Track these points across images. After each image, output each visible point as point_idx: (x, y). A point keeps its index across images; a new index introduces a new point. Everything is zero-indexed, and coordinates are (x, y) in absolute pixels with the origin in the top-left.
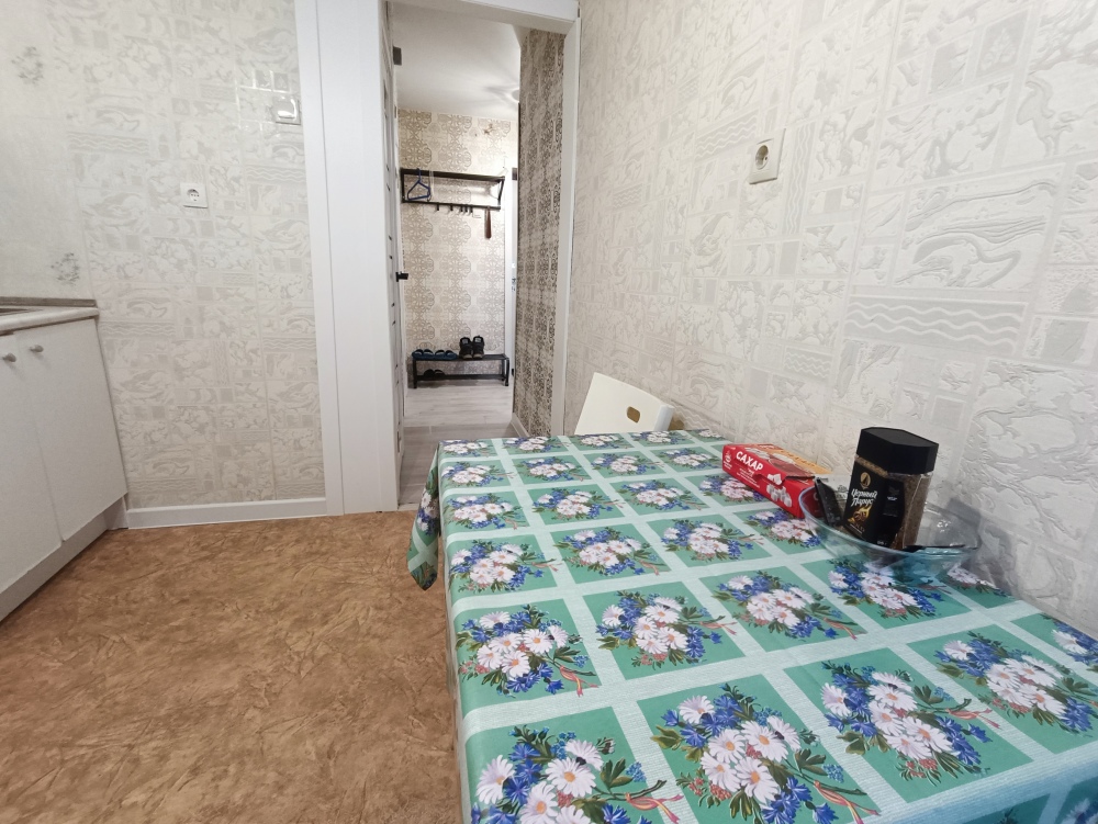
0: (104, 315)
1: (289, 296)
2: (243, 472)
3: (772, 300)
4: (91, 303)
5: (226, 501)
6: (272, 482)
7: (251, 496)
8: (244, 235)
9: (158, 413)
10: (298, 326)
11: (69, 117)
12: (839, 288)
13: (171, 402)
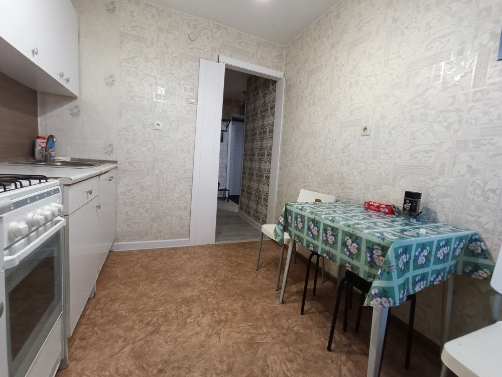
0: (119, 166)
1: (185, 162)
2: (160, 228)
3: (370, 165)
4: (115, 162)
5: (152, 240)
6: (170, 232)
7: (161, 238)
8: (172, 140)
9: (132, 204)
10: (187, 173)
11: (120, 98)
12: (391, 162)
13: (138, 200)
